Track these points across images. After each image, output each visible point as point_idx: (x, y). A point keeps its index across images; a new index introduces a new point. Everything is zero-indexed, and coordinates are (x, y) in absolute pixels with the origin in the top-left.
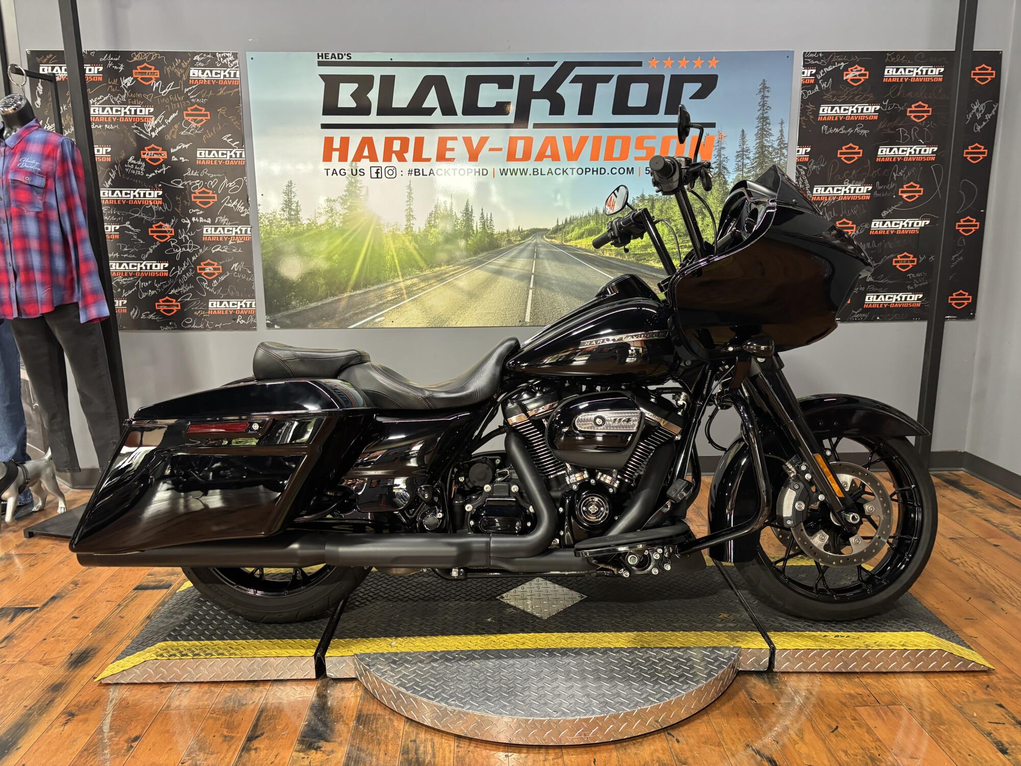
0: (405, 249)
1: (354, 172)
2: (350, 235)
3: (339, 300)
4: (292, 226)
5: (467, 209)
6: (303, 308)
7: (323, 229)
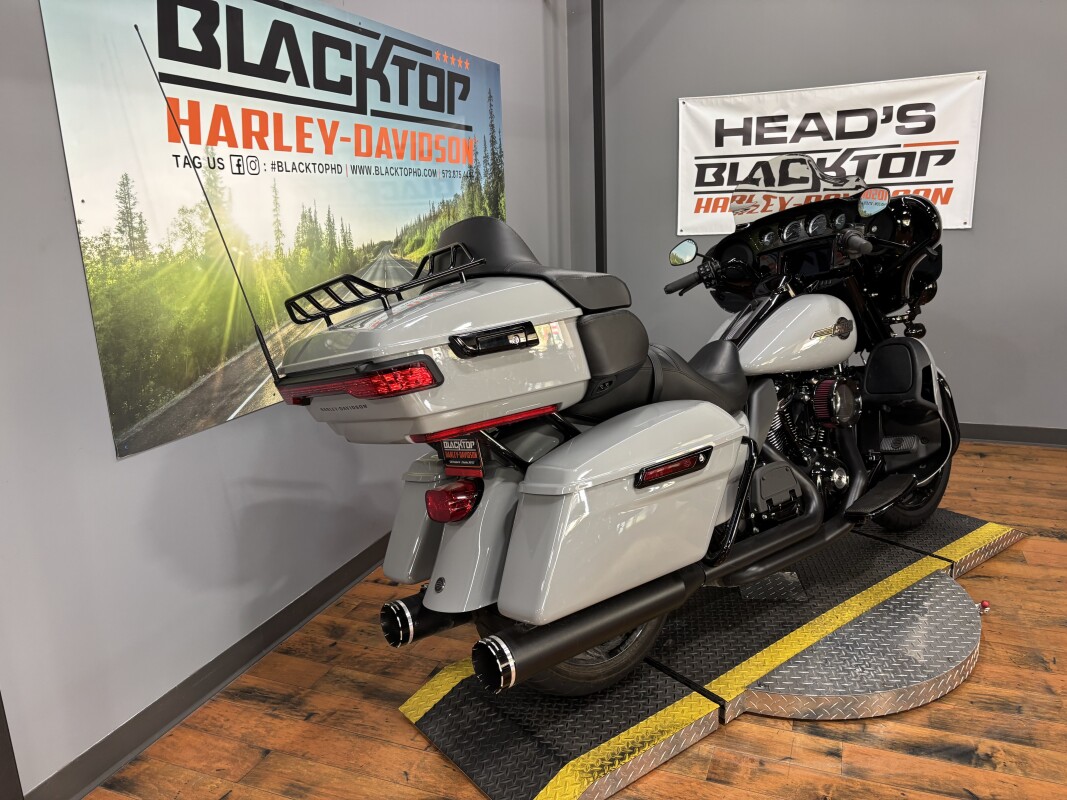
0: (277, 282)
1: (212, 165)
2: (217, 267)
3: (213, 378)
4: (137, 260)
5: (329, 220)
6: (168, 405)
7: (182, 260)
